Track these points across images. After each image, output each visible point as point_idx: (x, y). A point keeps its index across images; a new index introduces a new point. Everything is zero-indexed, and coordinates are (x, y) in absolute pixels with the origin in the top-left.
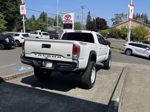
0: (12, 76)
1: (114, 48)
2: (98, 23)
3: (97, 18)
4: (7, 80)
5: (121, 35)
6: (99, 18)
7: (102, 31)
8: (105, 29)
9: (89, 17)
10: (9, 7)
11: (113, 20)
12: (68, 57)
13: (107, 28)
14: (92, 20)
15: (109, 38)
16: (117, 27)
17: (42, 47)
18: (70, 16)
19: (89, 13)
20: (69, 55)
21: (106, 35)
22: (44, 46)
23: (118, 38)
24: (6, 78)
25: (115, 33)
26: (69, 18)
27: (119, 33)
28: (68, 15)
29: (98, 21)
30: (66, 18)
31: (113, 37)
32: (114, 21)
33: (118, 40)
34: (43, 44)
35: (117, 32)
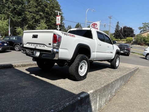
0: (21, 65)
1: (136, 53)
2: (125, 31)
3: (124, 27)
4: (16, 67)
5: (147, 42)
6: (126, 26)
7: (128, 38)
8: (132, 36)
9: (118, 26)
10: (52, 20)
11: (140, 28)
12: (50, 46)
13: (133, 36)
14: (120, 29)
15: (134, 45)
16: (143, 35)
17: (33, 38)
18: (96, 24)
19: (118, 23)
20: (50, 44)
21: (132, 42)
22: (34, 37)
23: (144, 45)
24: (16, 65)
25: (141, 40)
26: (95, 26)
27: (144, 40)
28: (94, 24)
29: (125, 29)
30: (93, 26)
31: (139, 44)
32: (142, 29)
33: (143, 47)
34: (33, 35)
35: (142, 39)
